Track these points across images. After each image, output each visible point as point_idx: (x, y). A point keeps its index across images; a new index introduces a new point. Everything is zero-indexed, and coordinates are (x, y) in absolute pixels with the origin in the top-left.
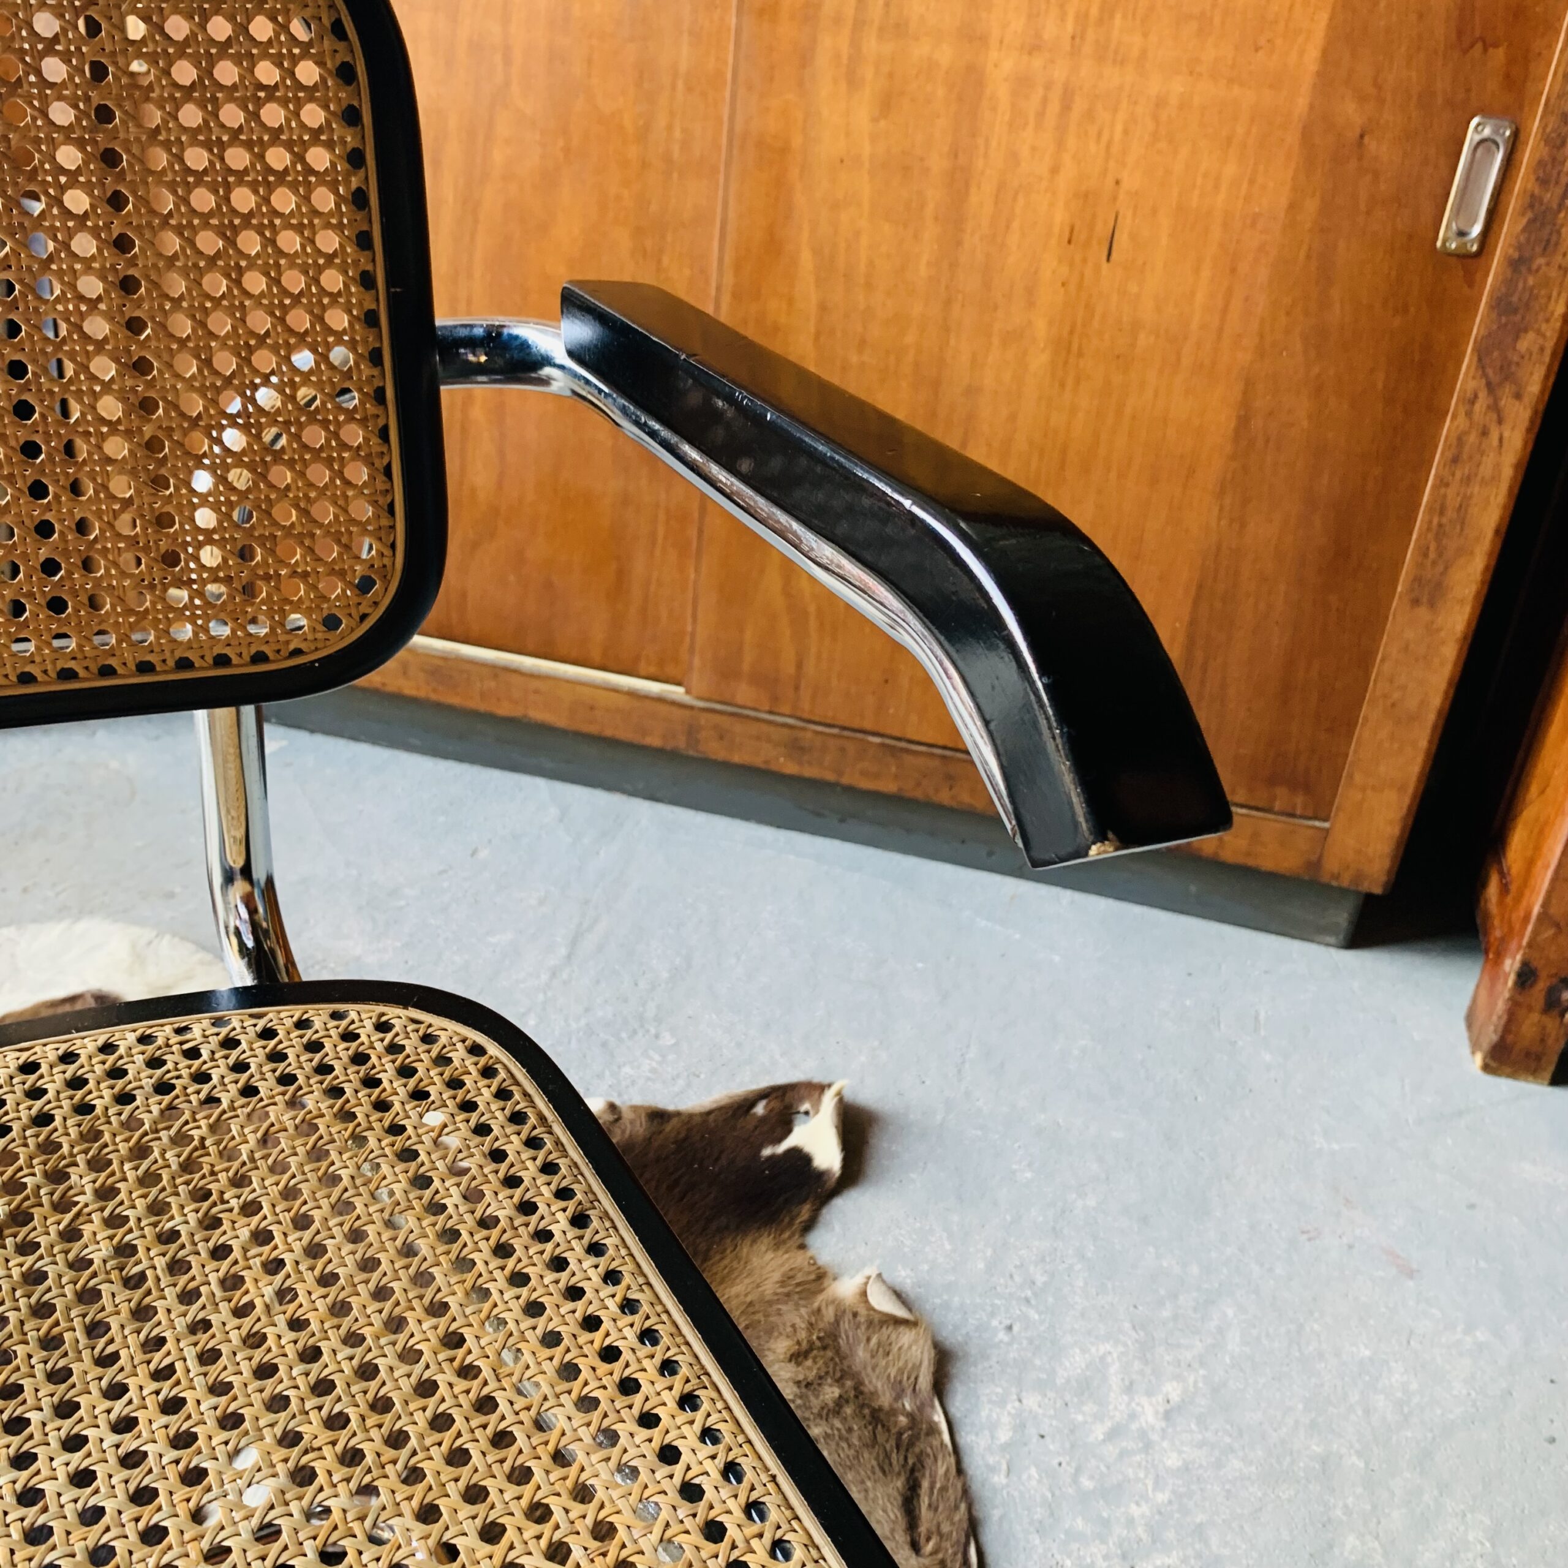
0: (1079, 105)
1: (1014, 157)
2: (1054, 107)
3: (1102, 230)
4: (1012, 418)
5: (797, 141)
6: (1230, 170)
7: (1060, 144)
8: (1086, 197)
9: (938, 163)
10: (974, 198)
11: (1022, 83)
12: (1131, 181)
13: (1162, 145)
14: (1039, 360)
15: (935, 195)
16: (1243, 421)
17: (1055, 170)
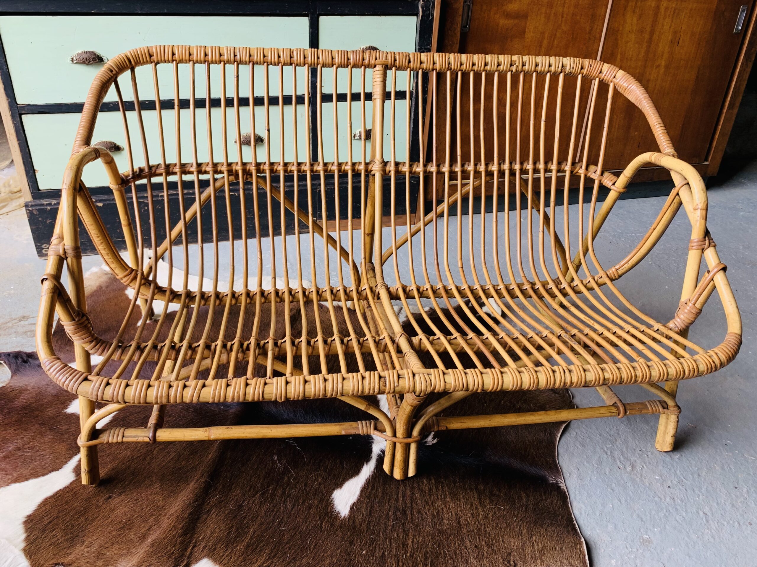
0: (677, 11)
1: (663, 25)
2: (672, 13)
3: (677, 39)
4: (655, 85)
5: (621, 29)
6: (701, 22)
7: (672, 21)
8: (675, 33)
9: (648, 29)
10: (654, 36)
11: (667, 9)
12: (684, 27)
13: (690, 19)
14: (662, 70)
15: (647, 36)
16: (697, 77)
17: (670, 27)
